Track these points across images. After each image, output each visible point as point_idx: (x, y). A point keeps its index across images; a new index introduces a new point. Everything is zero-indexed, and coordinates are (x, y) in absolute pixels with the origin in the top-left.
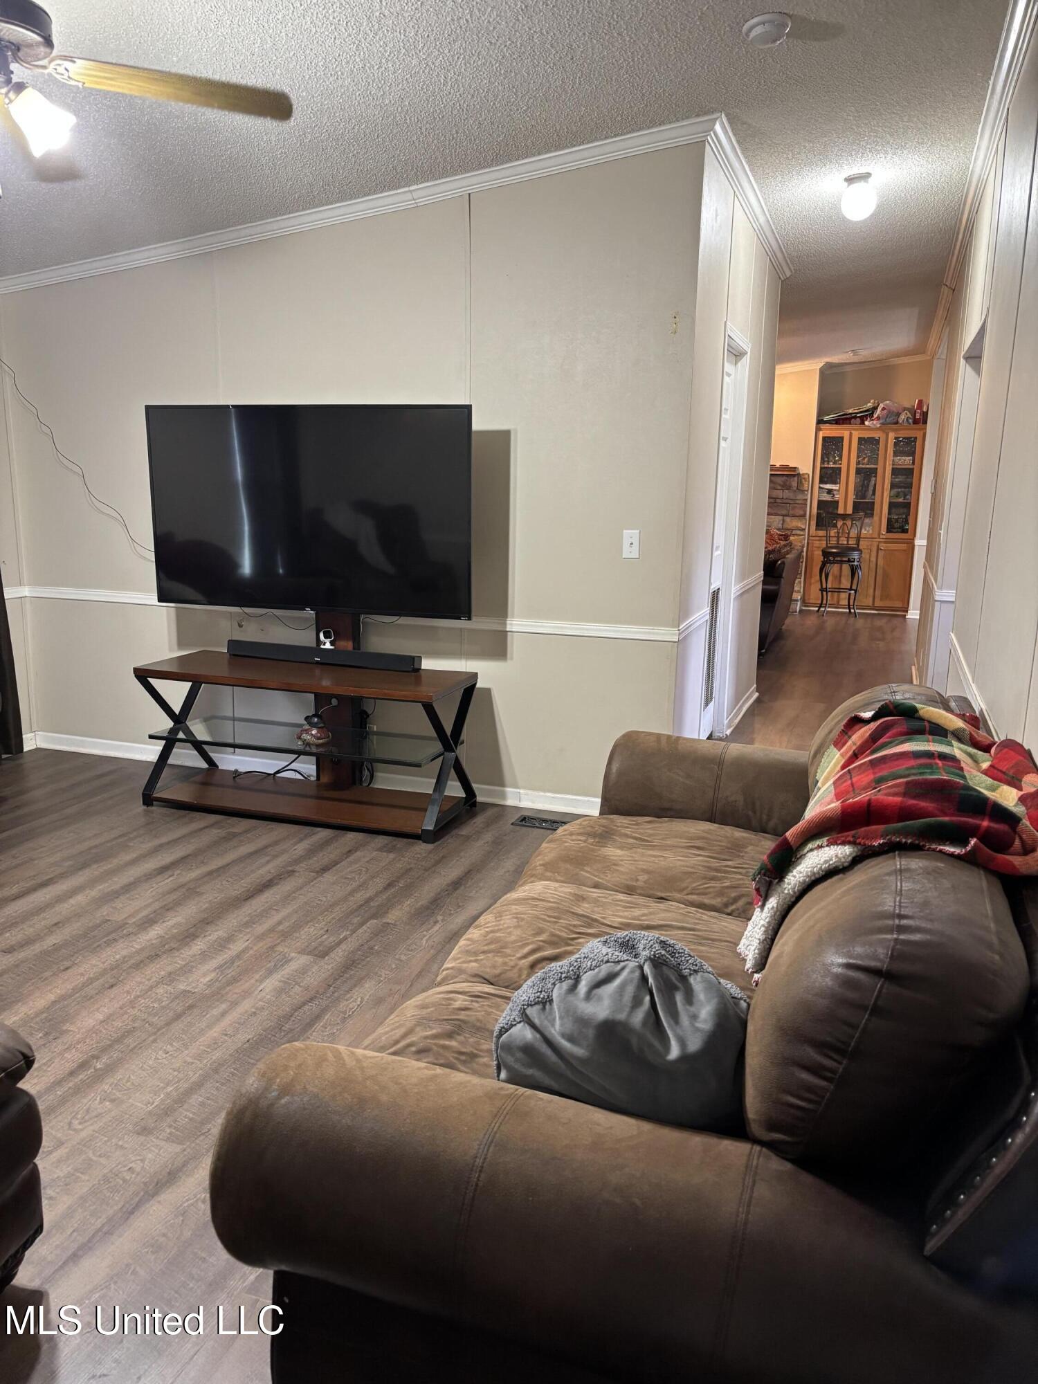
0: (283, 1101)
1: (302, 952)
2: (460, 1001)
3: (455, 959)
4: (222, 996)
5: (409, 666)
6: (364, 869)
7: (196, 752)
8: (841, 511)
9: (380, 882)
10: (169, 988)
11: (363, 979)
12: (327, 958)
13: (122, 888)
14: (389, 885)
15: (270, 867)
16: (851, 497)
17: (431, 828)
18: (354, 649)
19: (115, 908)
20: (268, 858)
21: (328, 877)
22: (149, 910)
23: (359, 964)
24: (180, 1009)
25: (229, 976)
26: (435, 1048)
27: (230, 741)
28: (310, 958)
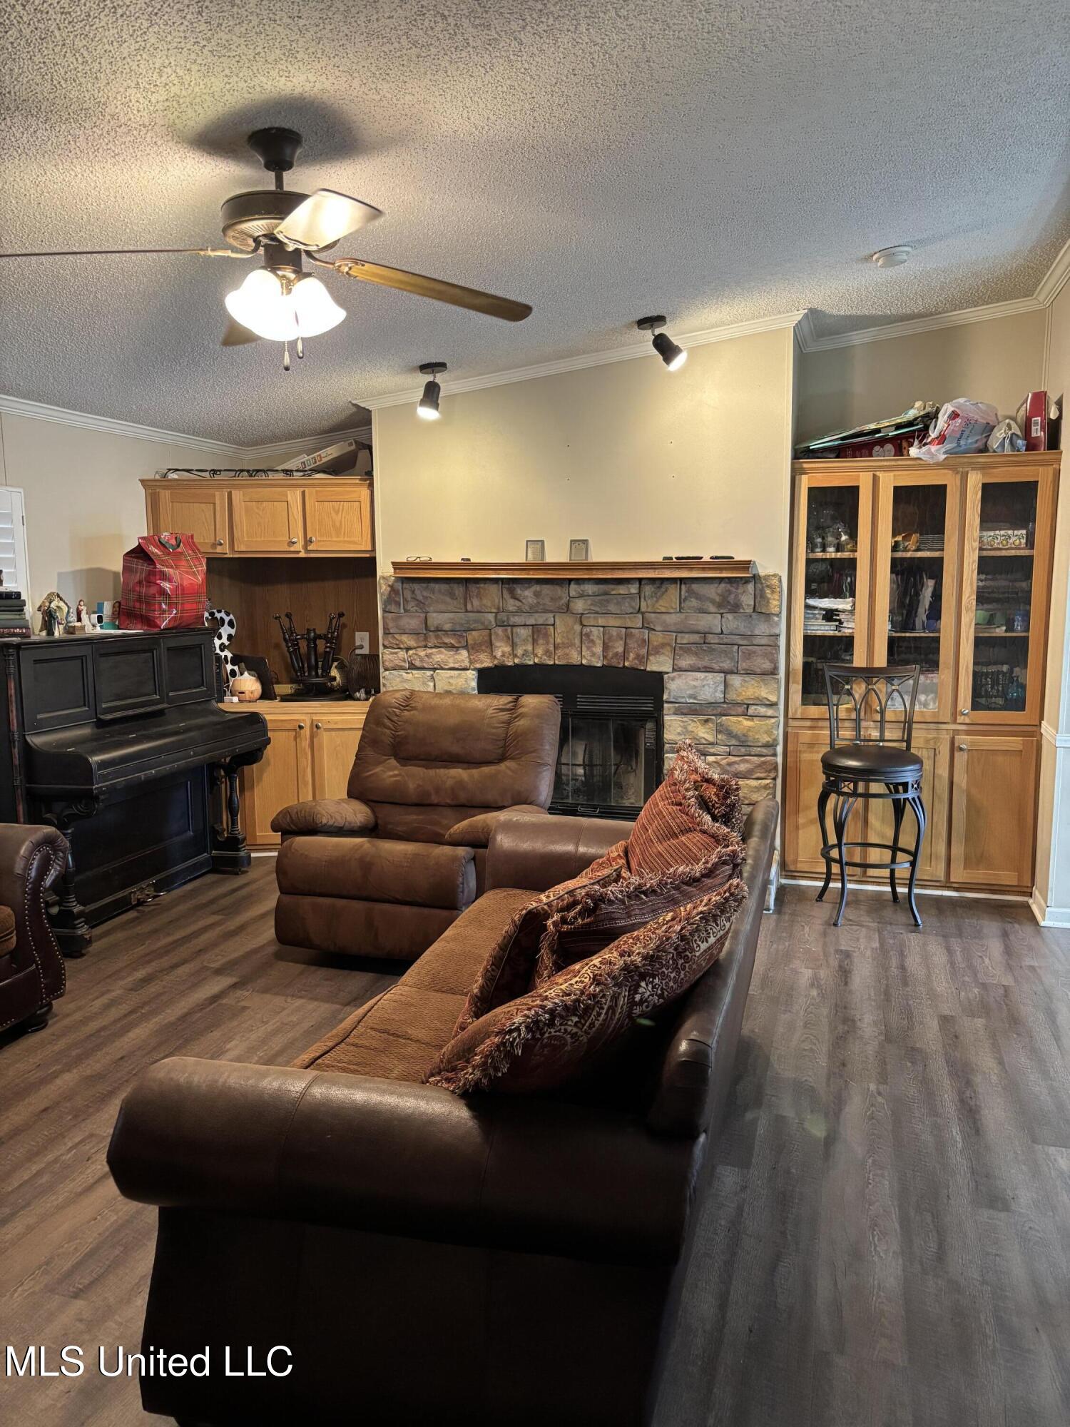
8: (859, 660)
16: (883, 628)
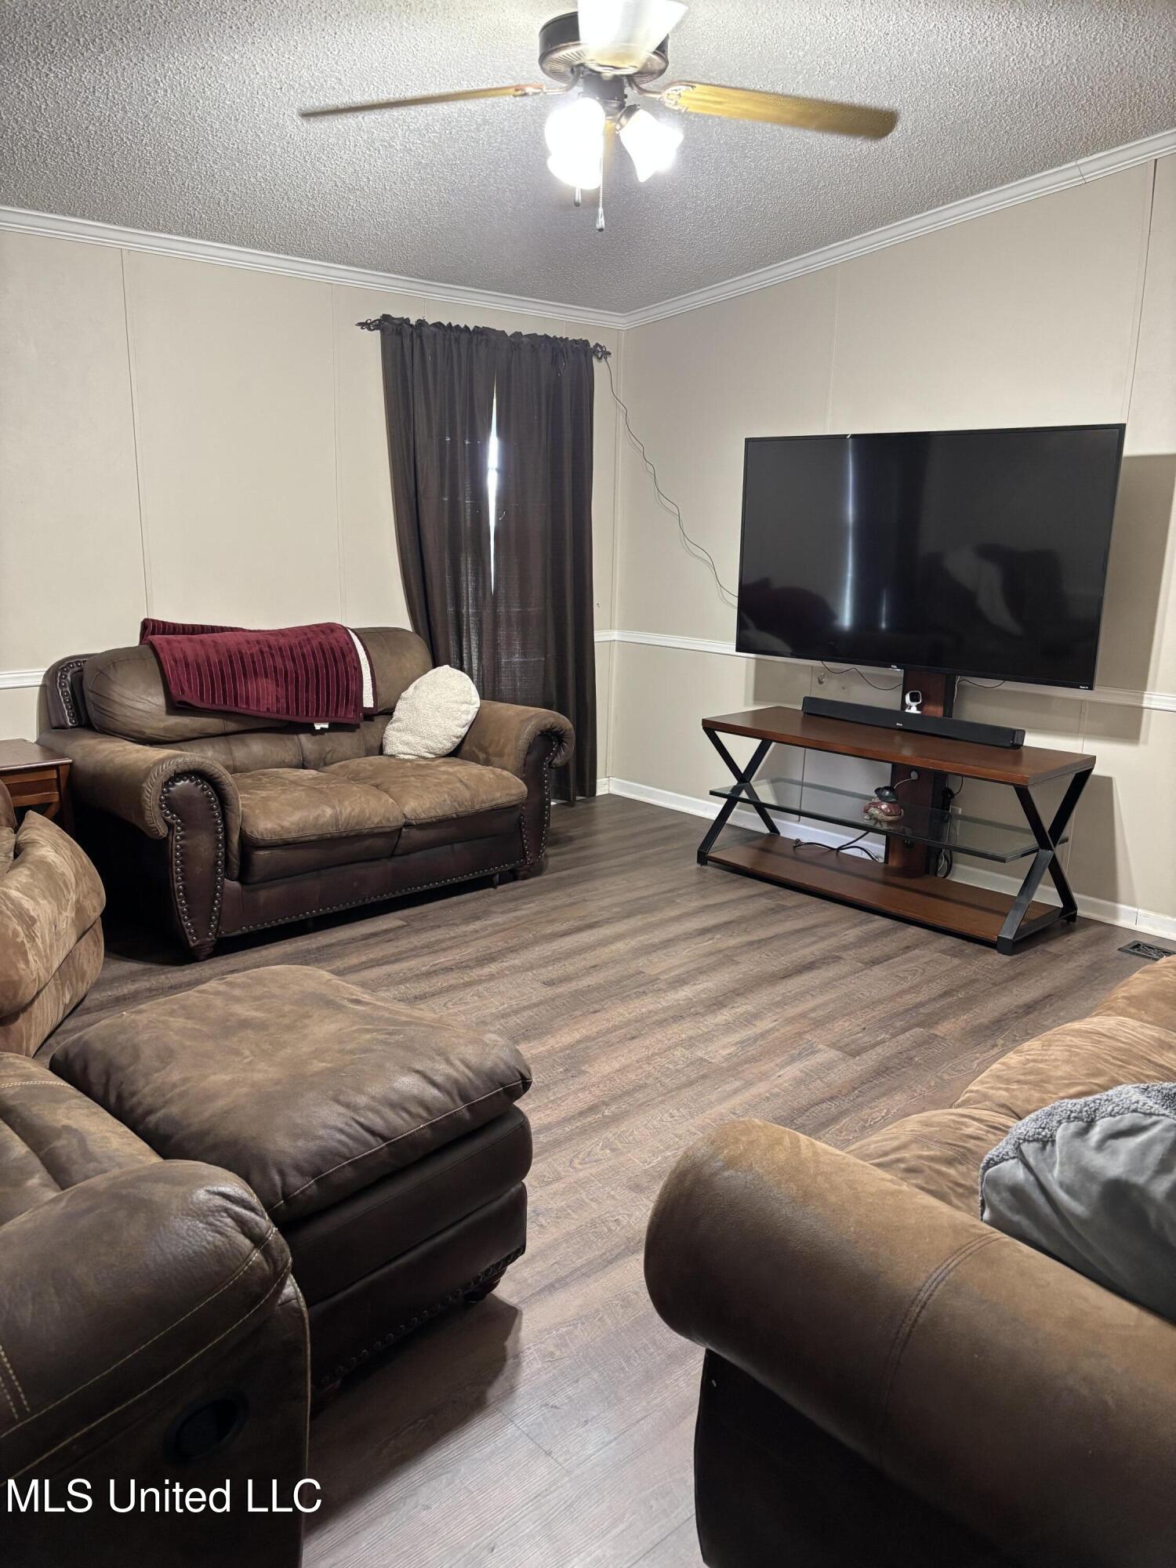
0: (726, 1174)
1: (833, 1045)
2: (973, 1128)
3: (982, 1082)
4: (738, 1073)
5: (1009, 741)
6: (920, 970)
7: (758, 815)
9: (937, 988)
10: (687, 1052)
11: (895, 1089)
12: (858, 1058)
13: (661, 943)
14: (947, 994)
15: (814, 948)
17: (1010, 937)
18: (944, 715)
19: (651, 962)
20: (814, 939)
21: (878, 971)
22: (683, 969)
23: (892, 1072)
24: (693, 1076)
25: (749, 1053)
26: (928, 1171)
27: (796, 807)
28: (840, 1054)
